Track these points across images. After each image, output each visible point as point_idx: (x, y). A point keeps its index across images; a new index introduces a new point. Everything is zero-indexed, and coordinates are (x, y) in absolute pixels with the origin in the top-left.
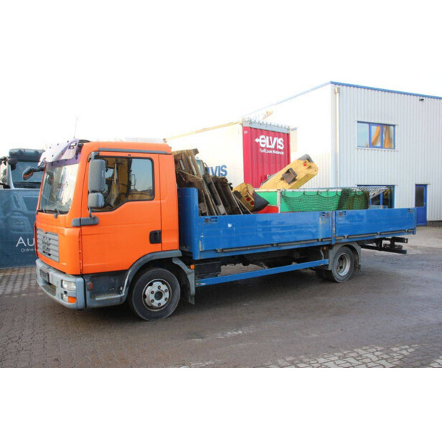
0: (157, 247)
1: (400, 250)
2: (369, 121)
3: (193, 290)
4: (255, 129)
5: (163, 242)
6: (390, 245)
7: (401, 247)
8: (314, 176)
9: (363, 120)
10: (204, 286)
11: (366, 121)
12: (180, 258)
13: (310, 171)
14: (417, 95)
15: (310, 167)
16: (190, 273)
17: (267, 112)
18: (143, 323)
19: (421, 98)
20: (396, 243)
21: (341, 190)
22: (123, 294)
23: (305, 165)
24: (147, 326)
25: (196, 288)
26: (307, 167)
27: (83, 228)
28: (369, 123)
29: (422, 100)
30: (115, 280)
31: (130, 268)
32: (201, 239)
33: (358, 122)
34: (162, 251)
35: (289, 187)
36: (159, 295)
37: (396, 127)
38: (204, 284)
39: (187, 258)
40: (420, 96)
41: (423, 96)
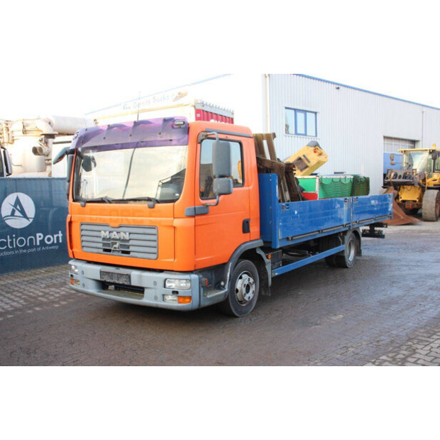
0: (247, 237)
1: (380, 235)
2: (295, 107)
3: (270, 281)
4: (206, 112)
5: (251, 230)
6: (370, 230)
7: (380, 232)
8: (325, 162)
9: (289, 107)
10: (277, 276)
11: (293, 107)
12: (262, 248)
13: (321, 158)
14: (334, 83)
15: (320, 154)
16: (268, 263)
17: (179, 93)
18: (236, 320)
19: (337, 86)
20: (376, 229)
21: (352, 177)
22: (226, 290)
23: (315, 152)
25: (272, 278)
26: (317, 154)
27: (197, 218)
28: (295, 110)
29: (338, 88)
30: (211, 275)
31: (230, 260)
32: (280, 227)
33: (286, 108)
34: (250, 241)
35: (302, 173)
37: (318, 114)
38: (276, 274)
39: (267, 248)
40: (337, 84)
41: (339, 84)
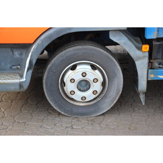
3: (142, 85)
16: (139, 58)
24: (65, 121)
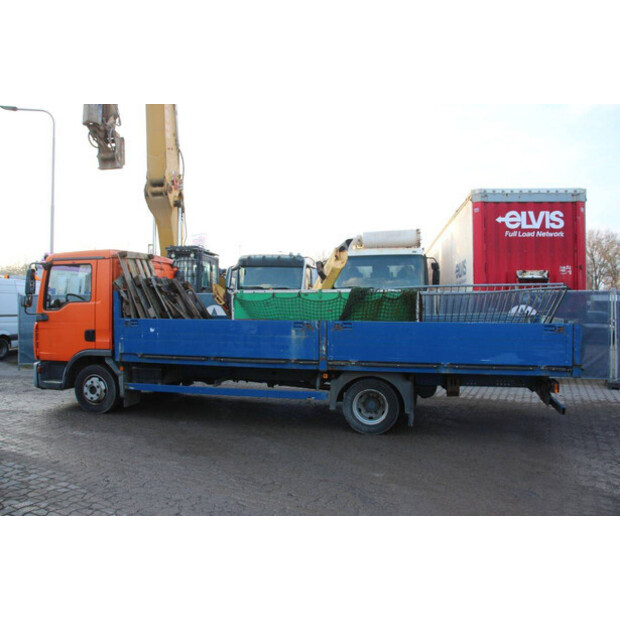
0: (91, 345)
3: (122, 392)
5: (97, 340)
10: (132, 390)
12: (109, 357)
16: (119, 375)
21: (349, 290)
22: (63, 382)
31: (69, 360)
32: (121, 341)
34: (95, 349)
36: (93, 390)
38: (132, 388)
